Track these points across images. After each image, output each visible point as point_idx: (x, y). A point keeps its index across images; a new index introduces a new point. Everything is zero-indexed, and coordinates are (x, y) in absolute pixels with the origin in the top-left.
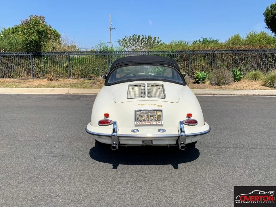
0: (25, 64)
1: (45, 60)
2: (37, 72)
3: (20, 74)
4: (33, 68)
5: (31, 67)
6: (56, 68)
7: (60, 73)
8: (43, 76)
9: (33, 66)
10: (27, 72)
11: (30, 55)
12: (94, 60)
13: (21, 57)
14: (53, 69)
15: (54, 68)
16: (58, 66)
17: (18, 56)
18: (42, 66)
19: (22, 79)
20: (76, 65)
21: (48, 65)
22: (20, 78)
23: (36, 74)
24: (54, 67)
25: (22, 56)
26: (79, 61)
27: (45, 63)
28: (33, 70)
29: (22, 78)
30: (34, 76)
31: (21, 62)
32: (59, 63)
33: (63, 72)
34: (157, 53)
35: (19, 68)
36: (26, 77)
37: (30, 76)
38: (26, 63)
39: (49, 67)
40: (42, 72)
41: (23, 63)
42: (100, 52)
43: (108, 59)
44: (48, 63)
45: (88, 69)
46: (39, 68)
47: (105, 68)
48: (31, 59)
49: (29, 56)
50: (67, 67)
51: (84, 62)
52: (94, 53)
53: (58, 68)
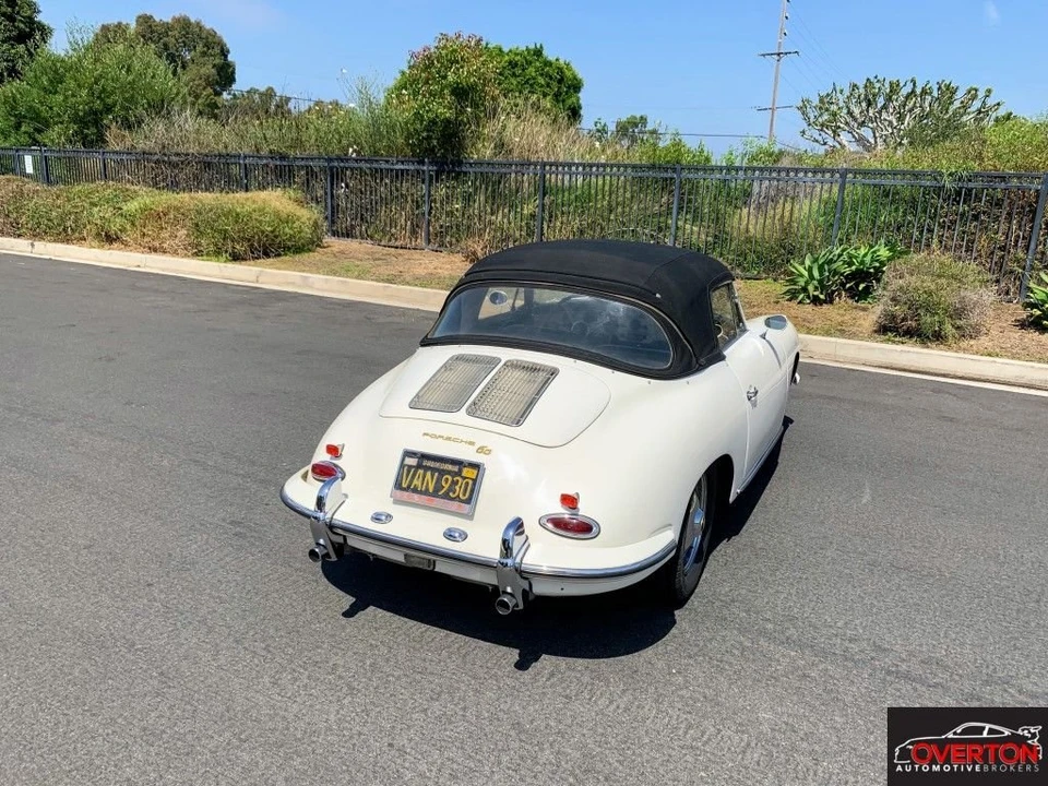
0: (409, 199)
1: (468, 187)
2: (441, 227)
3: (393, 230)
4: (430, 213)
5: (426, 208)
6: (499, 218)
7: (508, 237)
8: (457, 241)
9: (431, 208)
10: (412, 223)
11: (425, 168)
12: (628, 195)
13: (400, 175)
14: (491, 223)
15: (494, 218)
16: (506, 210)
17: (392, 170)
18: (457, 210)
19: (397, 248)
20: (563, 213)
21: (476, 205)
22: (391, 244)
23: (436, 234)
24: (492, 214)
25: (402, 170)
26: (573, 197)
27: (468, 199)
28: (429, 221)
29: (398, 243)
30: (429, 242)
31: (397, 190)
32: (511, 201)
33: (517, 234)
34: (883, 182)
35: (391, 211)
36: (408, 240)
37: (419, 240)
38: (412, 195)
39: (476, 211)
40: (455, 229)
41: (402, 195)
42: (653, 167)
43: (676, 193)
44: (475, 201)
45: (602, 229)
46: (447, 215)
47: (660, 229)
48: (427, 182)
49: (424, 171)
50: (533, 216)
51: (590, 202)
52: (629, 170)
53: (505, 220)
